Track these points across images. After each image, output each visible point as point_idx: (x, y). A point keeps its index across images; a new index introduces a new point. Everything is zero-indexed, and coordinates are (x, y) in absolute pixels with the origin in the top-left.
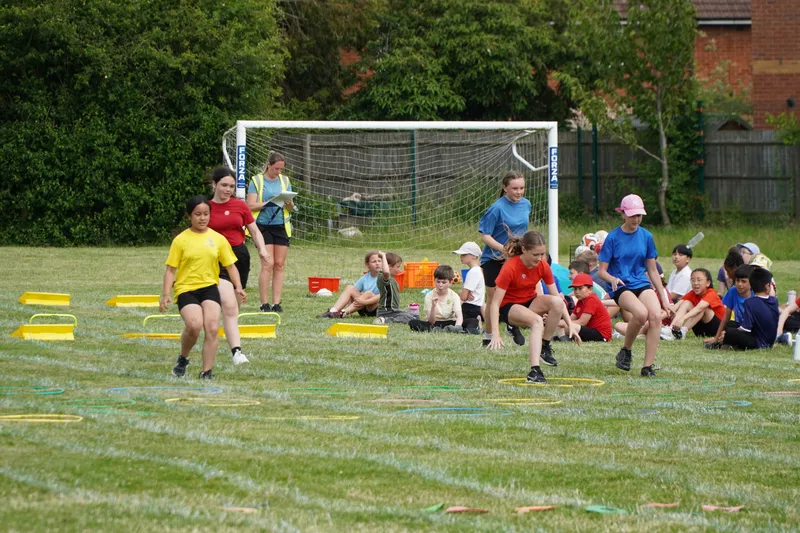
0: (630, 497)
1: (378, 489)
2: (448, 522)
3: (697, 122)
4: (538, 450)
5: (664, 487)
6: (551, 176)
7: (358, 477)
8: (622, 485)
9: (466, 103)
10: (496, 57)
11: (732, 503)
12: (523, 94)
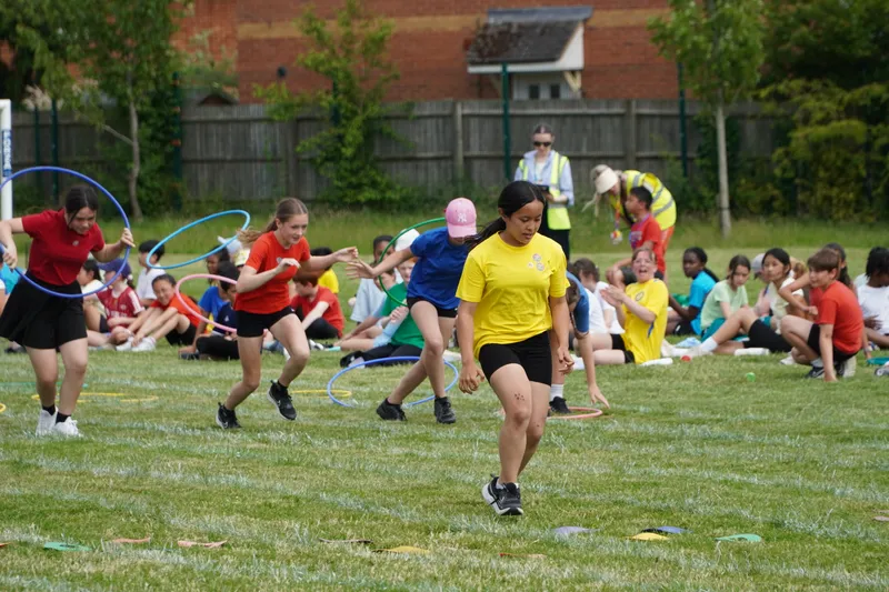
0: (96, 533)
3: (174, 97)
5: (134, 520)
6: (4, 163)
8: (85, 518)
11: (213, 537)
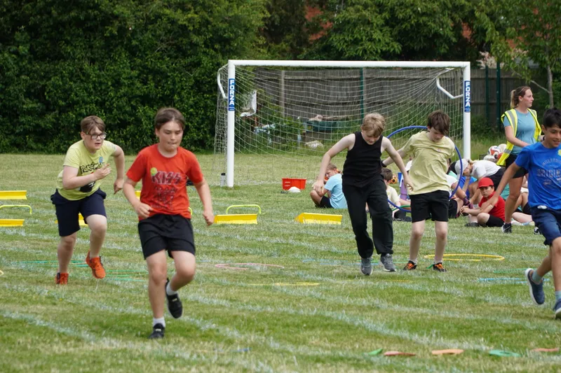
0: (523, 345)
1: (332, 338)
2: (385, 363)
4: (454, 308)
5: (548, 336)
6: (466, 103)
7: (318, 329)
8: (516, 335)
9: (402, 48)
10: (424, 14)
12: (445, 41)
